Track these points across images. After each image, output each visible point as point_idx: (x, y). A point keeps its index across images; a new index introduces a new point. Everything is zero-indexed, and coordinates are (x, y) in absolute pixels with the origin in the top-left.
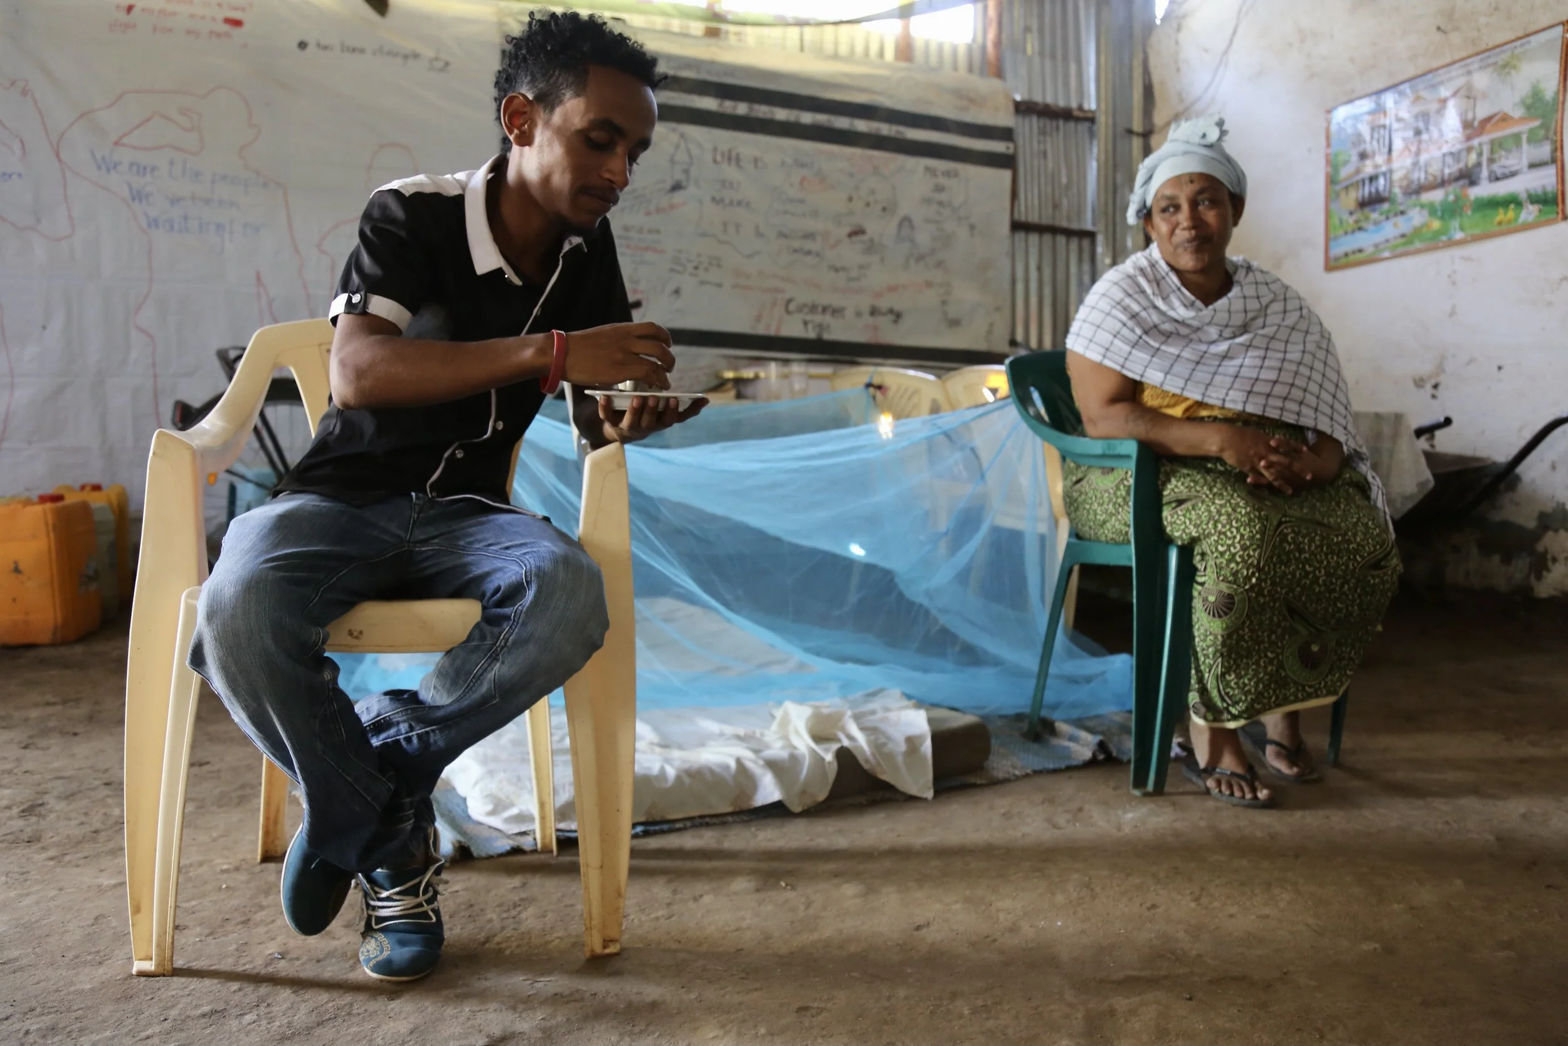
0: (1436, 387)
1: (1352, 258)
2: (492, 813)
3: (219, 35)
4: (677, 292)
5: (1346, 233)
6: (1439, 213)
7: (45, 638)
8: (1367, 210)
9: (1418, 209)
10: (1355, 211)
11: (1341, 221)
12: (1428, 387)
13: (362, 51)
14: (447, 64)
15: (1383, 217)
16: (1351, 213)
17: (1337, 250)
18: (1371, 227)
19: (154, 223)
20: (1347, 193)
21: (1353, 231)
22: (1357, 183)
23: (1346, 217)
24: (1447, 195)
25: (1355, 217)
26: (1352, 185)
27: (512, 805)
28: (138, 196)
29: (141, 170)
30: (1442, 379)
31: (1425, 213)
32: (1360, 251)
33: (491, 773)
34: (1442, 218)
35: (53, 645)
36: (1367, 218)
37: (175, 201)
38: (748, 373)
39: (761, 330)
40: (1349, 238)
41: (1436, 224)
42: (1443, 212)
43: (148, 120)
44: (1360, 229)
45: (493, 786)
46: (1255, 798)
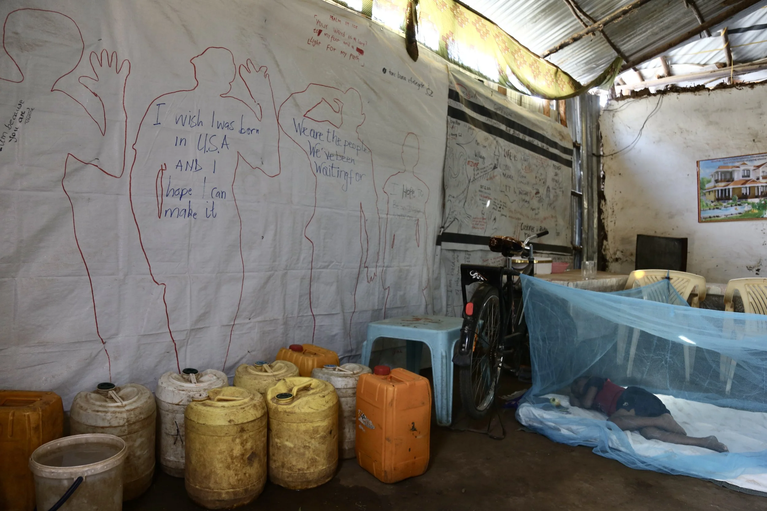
0: (758, 270)
1: (713, 219)
3: (354, 57)
4: (495, 219)
5: (710, 209)
6: (757, 207)
8: (721, 202)
9: (747, 204)
10: (715, 201)
11: (707, 204)
12: (754, 270)
13: (405, 79)
14: (432, 93)
15: (730, 205)
16: (712, 202)
17: (704, 215)
18: (723, 208)
19: (319, 169)
20: (709, 194)
21: (714, 209)
22: (715, 191)
23: (709, 203)
24: (761, 201)
25: (714, 203)
26: (712, 191)
28: (314, 151)
29: (316, 135)
30: (760, 267)
31: (750, 206)
32: (718, 217)
34: (759, 209)
36: (721, 205)
37: (329, 156)
40: (712, 211)
41: (756, 211)
42: (759, 207)
43: (320, 103)
44: (717, 208)
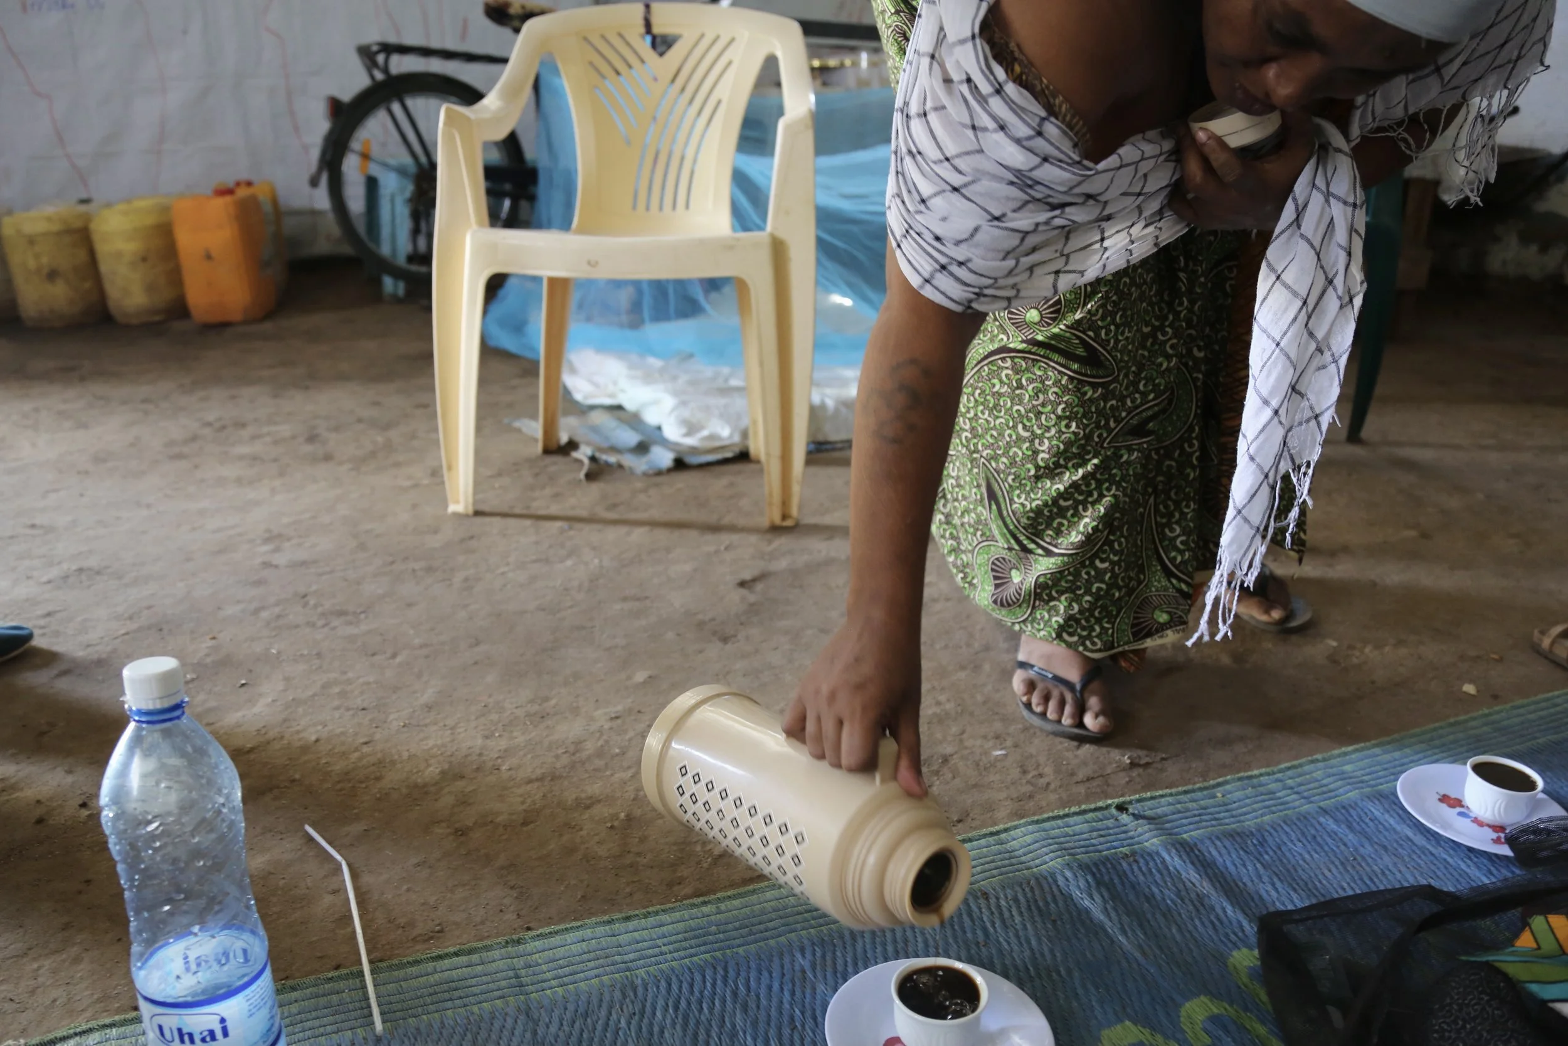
2: (688, 434)
7: (237, 316)
27: (702, 428)
33: (684, 403)
35: (246, 322)
38: (832, 62)
39: (843, 18)
45: (686, 413)
46: (1080, 724)
